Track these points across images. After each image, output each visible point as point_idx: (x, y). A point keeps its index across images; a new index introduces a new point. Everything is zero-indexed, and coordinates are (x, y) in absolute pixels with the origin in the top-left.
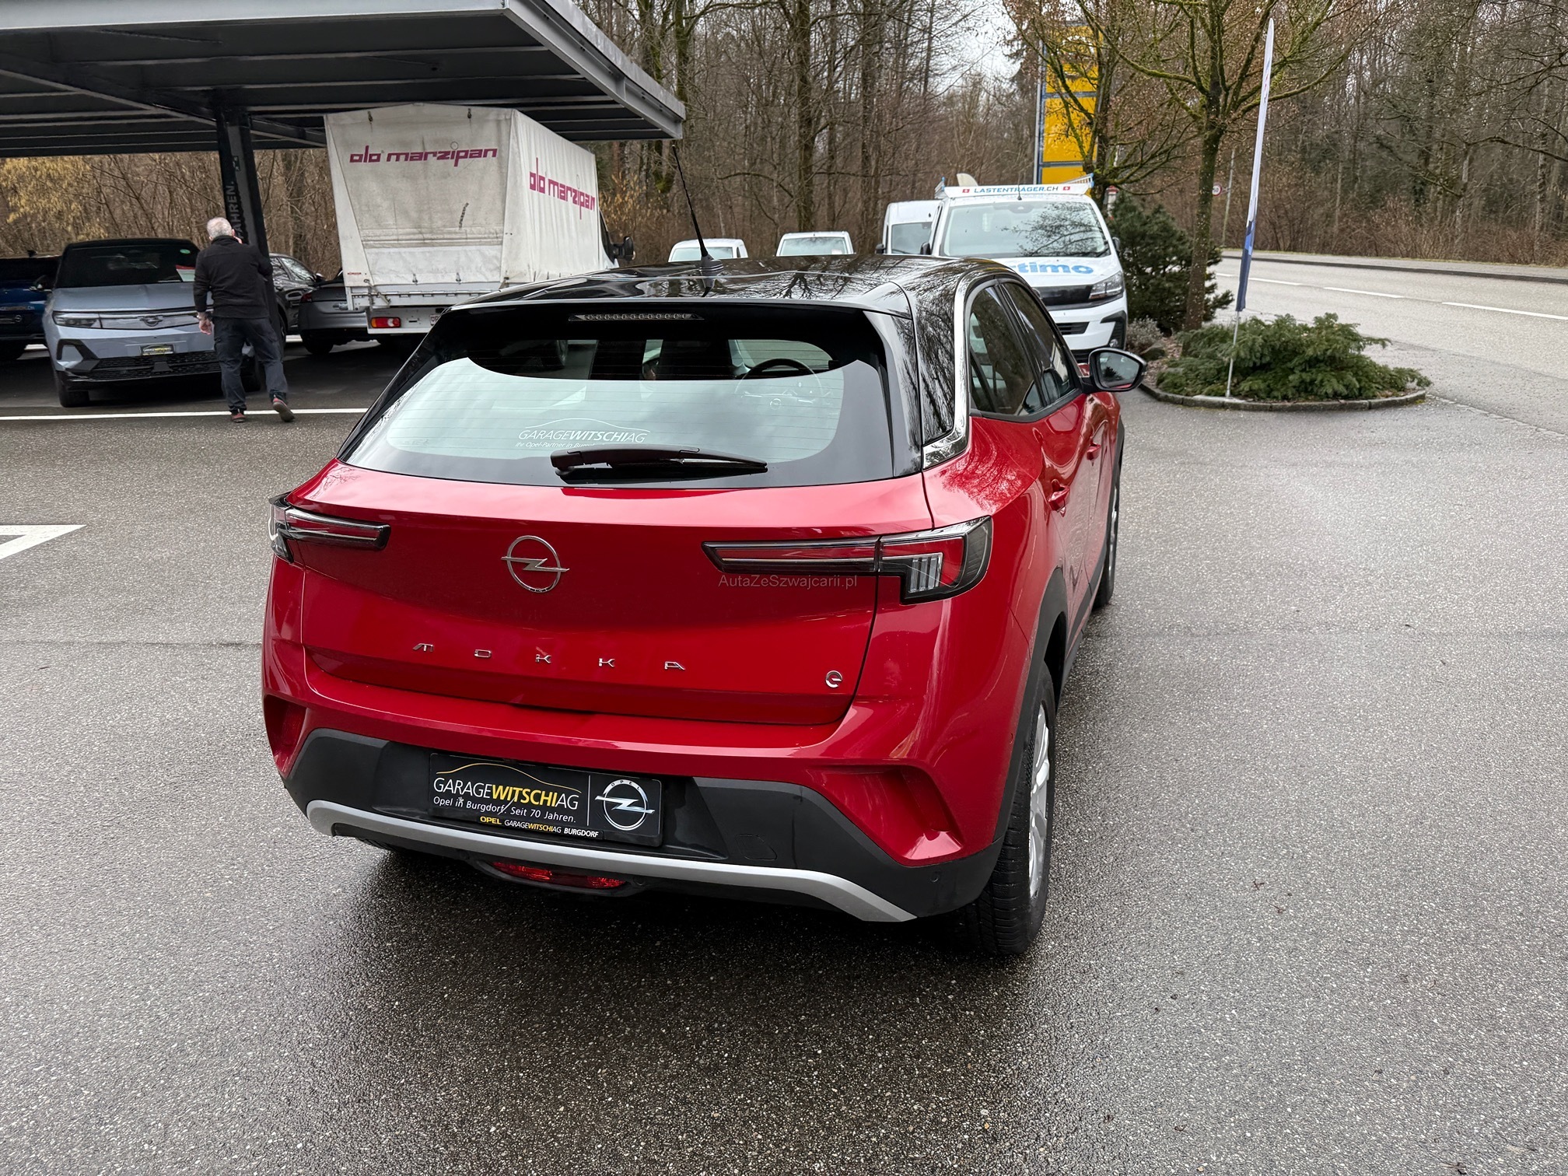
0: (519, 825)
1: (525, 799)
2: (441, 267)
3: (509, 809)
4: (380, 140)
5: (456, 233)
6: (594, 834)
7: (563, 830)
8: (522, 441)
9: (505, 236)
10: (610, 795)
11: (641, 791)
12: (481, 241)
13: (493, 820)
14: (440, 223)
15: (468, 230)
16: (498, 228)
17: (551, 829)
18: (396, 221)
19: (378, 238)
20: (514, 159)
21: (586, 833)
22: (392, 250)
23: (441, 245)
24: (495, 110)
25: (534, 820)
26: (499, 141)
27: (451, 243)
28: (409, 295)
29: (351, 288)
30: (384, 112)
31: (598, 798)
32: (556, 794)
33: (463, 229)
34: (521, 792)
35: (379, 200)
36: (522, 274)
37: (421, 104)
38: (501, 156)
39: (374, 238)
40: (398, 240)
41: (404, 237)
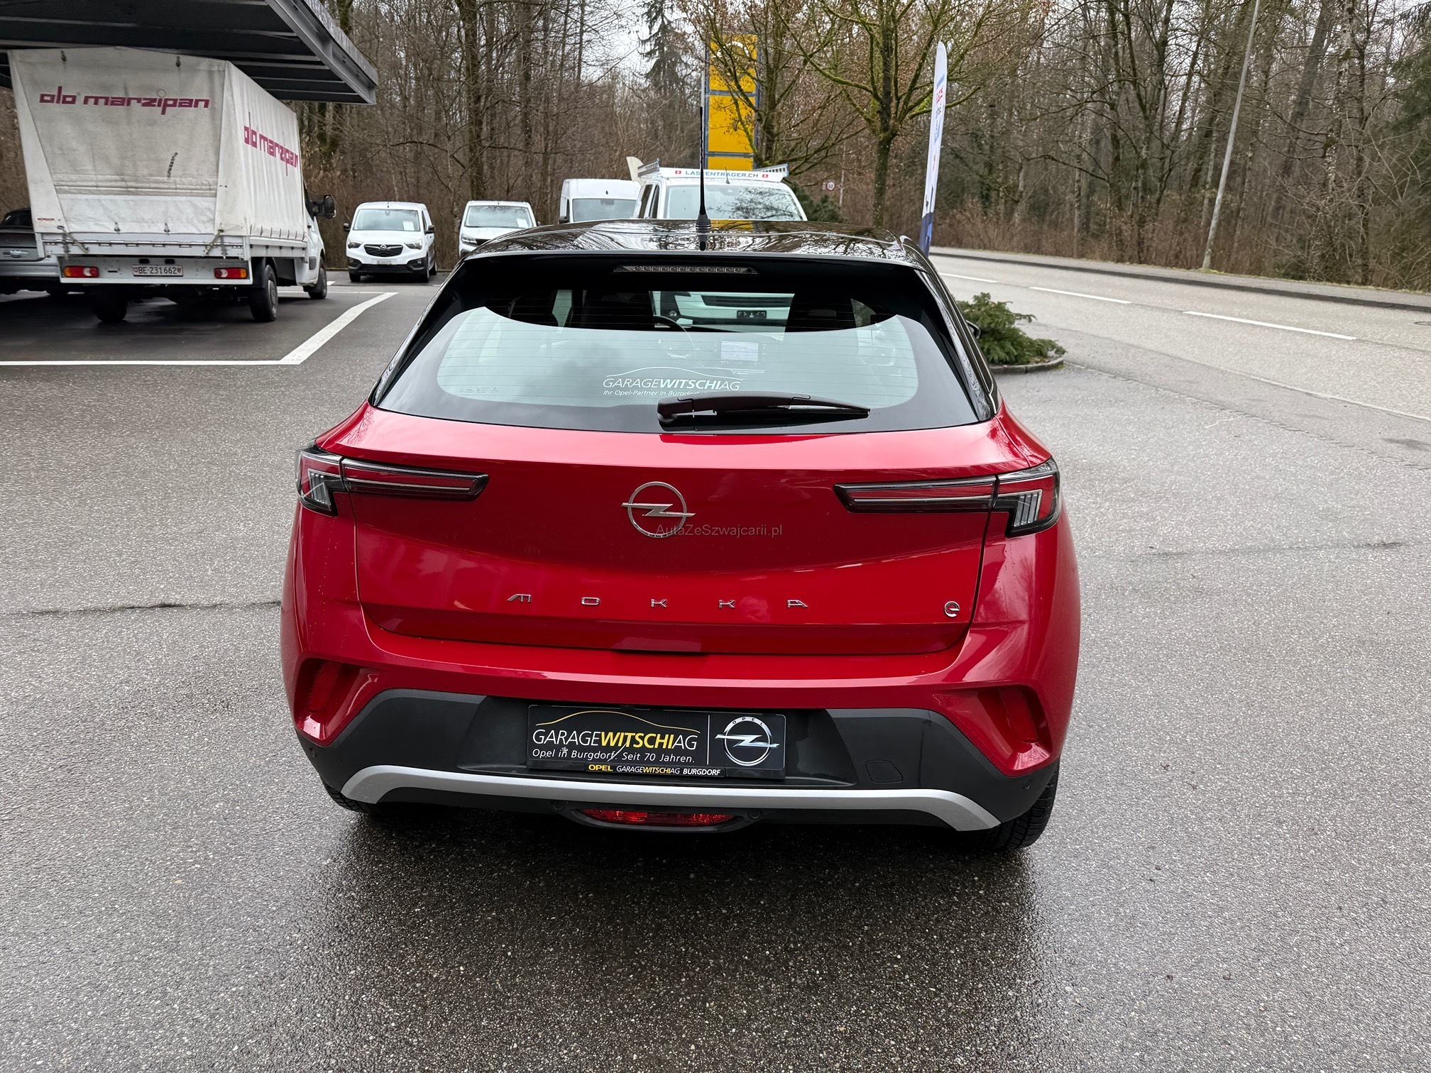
0: (633, 770)
1: (638, 743)
2: (147, 217)
3: (620, 756)
4: (74, 82)
5: (163, 182)
6: (715, 772)
7: (682, 771)
8: (609, 389)
9: (219, 188)
10: (731, 732)
11: (764, 726)
12: (192, 192)
13: (603, 768)
14: (145, 171)
15: (178, 179)
16: (211, 180)
17: (669, 771)
18: (94, 166)
19: (73, 184)
20: (228, 113)
21: (707, 772)
22: (91, 197)
23: (147, 194)
24: (207, 60)
25: (648, 764)
26: (212, 91)
27: (158, 192)
28: (110, 244)
29: (42, 234)
30: (77, 53)
31: (719, 736)
32: (672, 736)
33: (172, 179)
34: (633, 738)
35: (74, 144)
36: (238, 227)
37: (124, 48)
38: (213, 109)
39: (69, 184)
40: (97, 186)
41: (105, 184)
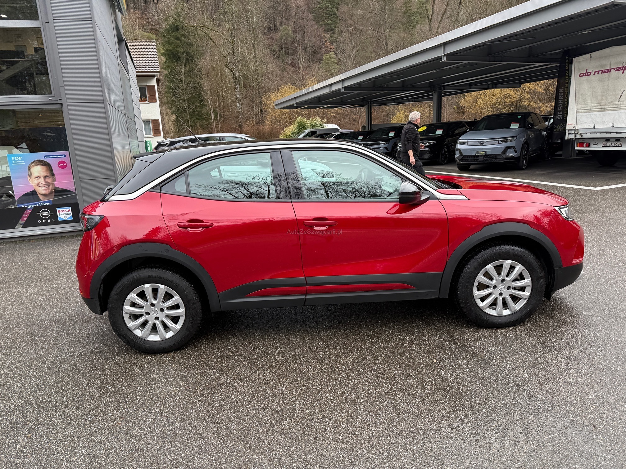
2: (606, 121)
4: (592, 66)
5: (616, 105)
14: (610, 100)
15: (622, 103)
18: (592, 100)
19: (583, 109)
22: (587, 114)
23: (608, 111)
27: (613, 109)
28: (591, 133)
29: (569, 130)
33: (620, 102)
35: (587, 92)
37: (613, 47)
39: (581, 109)
40: (591, 109)
41: (593, 108)
